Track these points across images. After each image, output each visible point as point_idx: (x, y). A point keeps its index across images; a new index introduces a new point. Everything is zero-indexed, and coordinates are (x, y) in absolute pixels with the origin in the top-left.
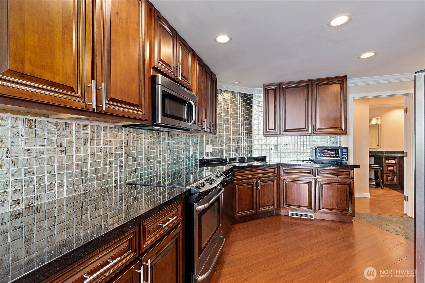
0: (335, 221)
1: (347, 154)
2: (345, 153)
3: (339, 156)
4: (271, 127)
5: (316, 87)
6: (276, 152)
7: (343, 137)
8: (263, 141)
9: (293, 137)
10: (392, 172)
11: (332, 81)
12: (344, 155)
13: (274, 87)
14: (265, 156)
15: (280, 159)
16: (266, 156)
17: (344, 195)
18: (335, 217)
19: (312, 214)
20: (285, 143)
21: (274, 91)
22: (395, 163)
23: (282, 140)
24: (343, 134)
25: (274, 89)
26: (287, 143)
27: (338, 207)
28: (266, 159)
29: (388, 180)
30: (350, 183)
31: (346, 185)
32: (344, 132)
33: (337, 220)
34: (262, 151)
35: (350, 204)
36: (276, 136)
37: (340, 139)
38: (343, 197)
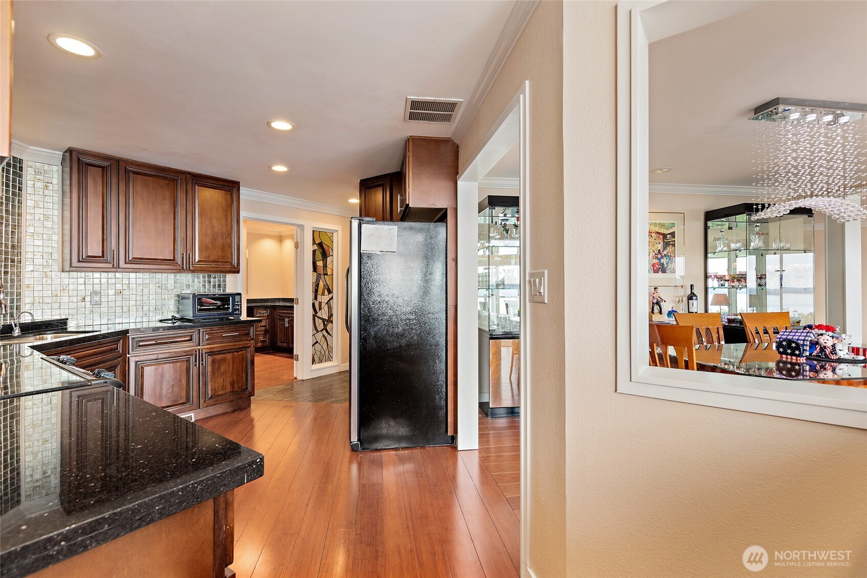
0: (227, 413)
1: (241, 305)
2: (238, 302)
3: (229, 308)
4: (94, 249)
5: (193, 188)
6: (97, 306)
7: (230, 277)
8: (57, 281)
9: (140, 275)
10: (264, 328)
11: (220, 184)
12: (237, 305)
13: (105, 164)
14: (63, 317)
15: (107, 323)
16: (67, 319)
17: (242, 368)
18: (227, 406)
19: (190, 415)
20: (119, 286)
21: (103, 171)
22: (267, 316)
23: (113, 281)
24: (234, 272)
25: (102, 167)
26: (125, 287)
27: (233, 388)
28: (66, 325)
29: (260, 341)
30: (249, 347)
31: (245, 351)
32: (236, 270)
33: (229, 410)
34: (56, 306)
35: (249, 378)
36: (95, 272)
37: (224, 281)
38: (240, 369)
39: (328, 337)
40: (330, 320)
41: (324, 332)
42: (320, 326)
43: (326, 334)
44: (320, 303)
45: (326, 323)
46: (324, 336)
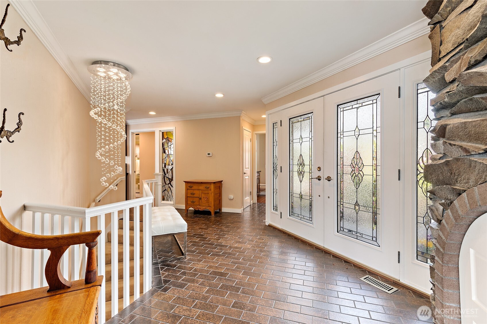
39: (172, 188)
40: (172, 179)
41: (170, 185)
42: (168, 182)
43: (171, 187)
44: (167, 170)
45: (170, 180)
46: (169, 187)
